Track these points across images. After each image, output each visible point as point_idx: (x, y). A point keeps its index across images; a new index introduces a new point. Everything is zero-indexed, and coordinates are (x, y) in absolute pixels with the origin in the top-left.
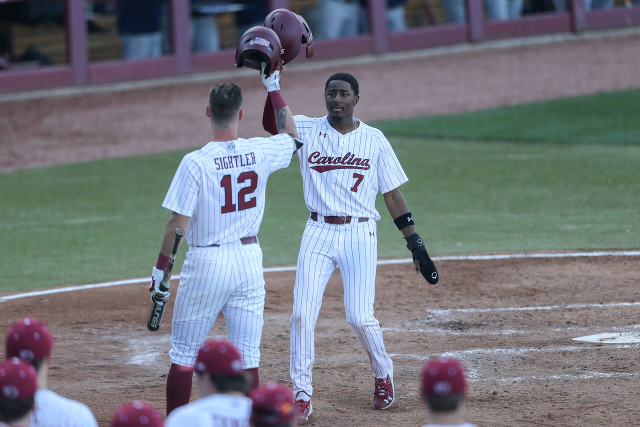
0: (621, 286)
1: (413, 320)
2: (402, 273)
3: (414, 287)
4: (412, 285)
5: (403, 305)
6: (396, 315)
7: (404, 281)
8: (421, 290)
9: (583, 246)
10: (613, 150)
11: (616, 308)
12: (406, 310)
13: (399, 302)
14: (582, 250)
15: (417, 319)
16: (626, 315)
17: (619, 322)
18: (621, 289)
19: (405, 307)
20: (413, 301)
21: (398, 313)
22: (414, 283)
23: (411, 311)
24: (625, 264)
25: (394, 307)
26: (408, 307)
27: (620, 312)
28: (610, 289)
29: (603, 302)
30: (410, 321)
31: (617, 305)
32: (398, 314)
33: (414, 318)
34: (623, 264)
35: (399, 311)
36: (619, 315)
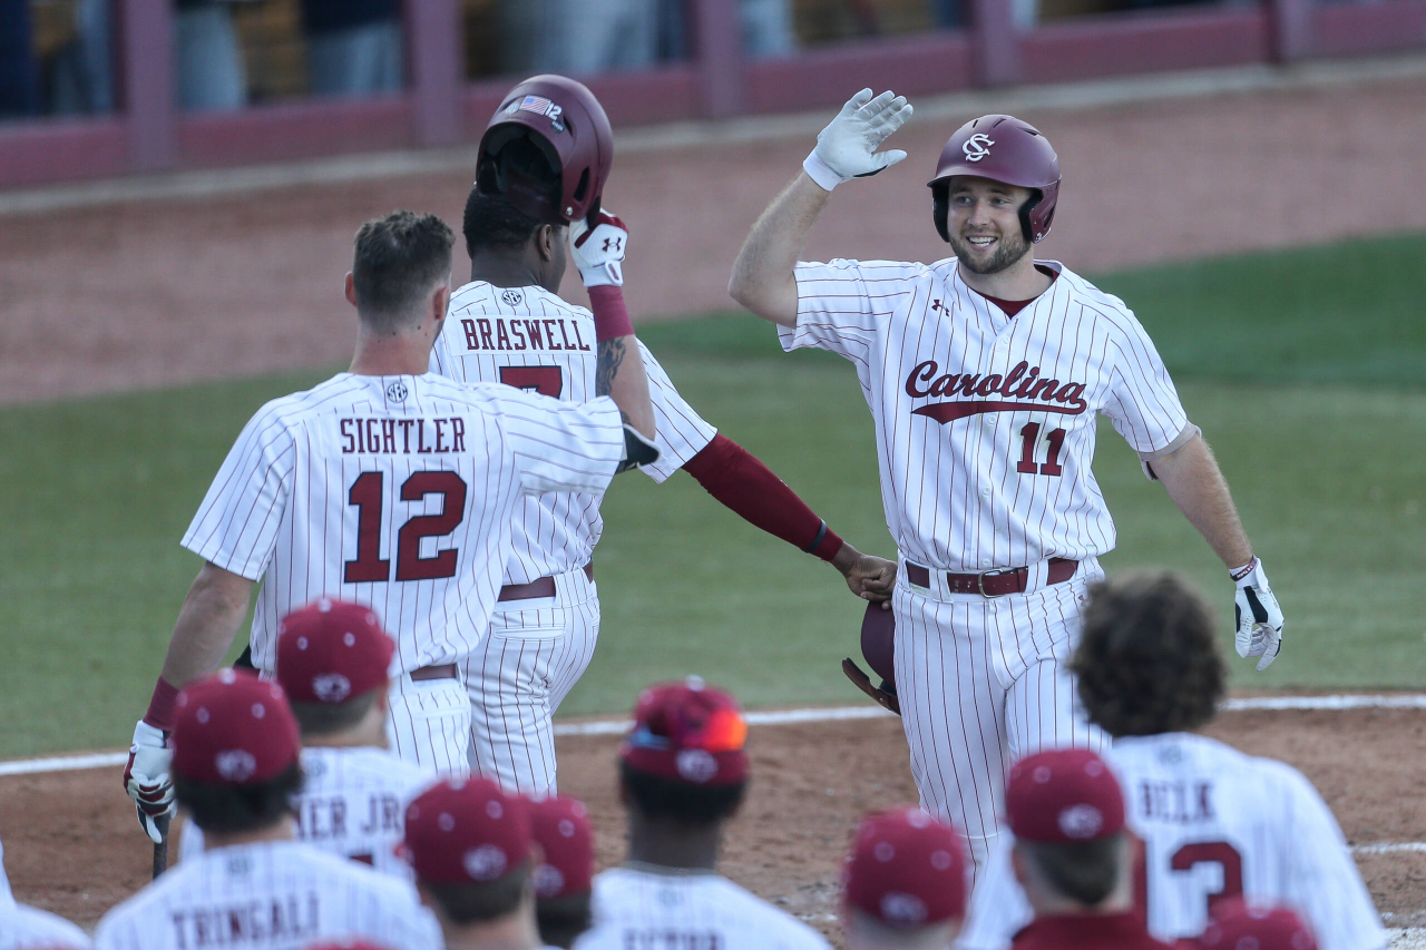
0: (1408, 794)
1: (808, 887)
2: (778, 753)
3: (812, 793)
4: (806, 786)
5: (779, 843)
6: (760, 874)
7: (784, 774)
8: (833, 801)
9: (1299, 679)
10: (1384, 404)
11: (1392, 857)
12: (791, 858)
13: (767, 834)
14: (1295, 690)
15: (820, 886)
16: (1420, 877)
17: (1399, 897)
18: (1409, 804)
19: (786, 851)
20: (809, 833)
21: (767, 866)
22: (810, 780)
23: (802, 861)
24: (1419, 731)
25: (756, 848)
26: (797, 850)
27: (1402, 869)
28: (1374, 803)
29: (1356, 839)
30: (801, 889)
31: (1394, 848)
32: (766, 871)
33: (812, 882)
34: (1412, 731)
35: (769, 861)
36: (1401, 878)
